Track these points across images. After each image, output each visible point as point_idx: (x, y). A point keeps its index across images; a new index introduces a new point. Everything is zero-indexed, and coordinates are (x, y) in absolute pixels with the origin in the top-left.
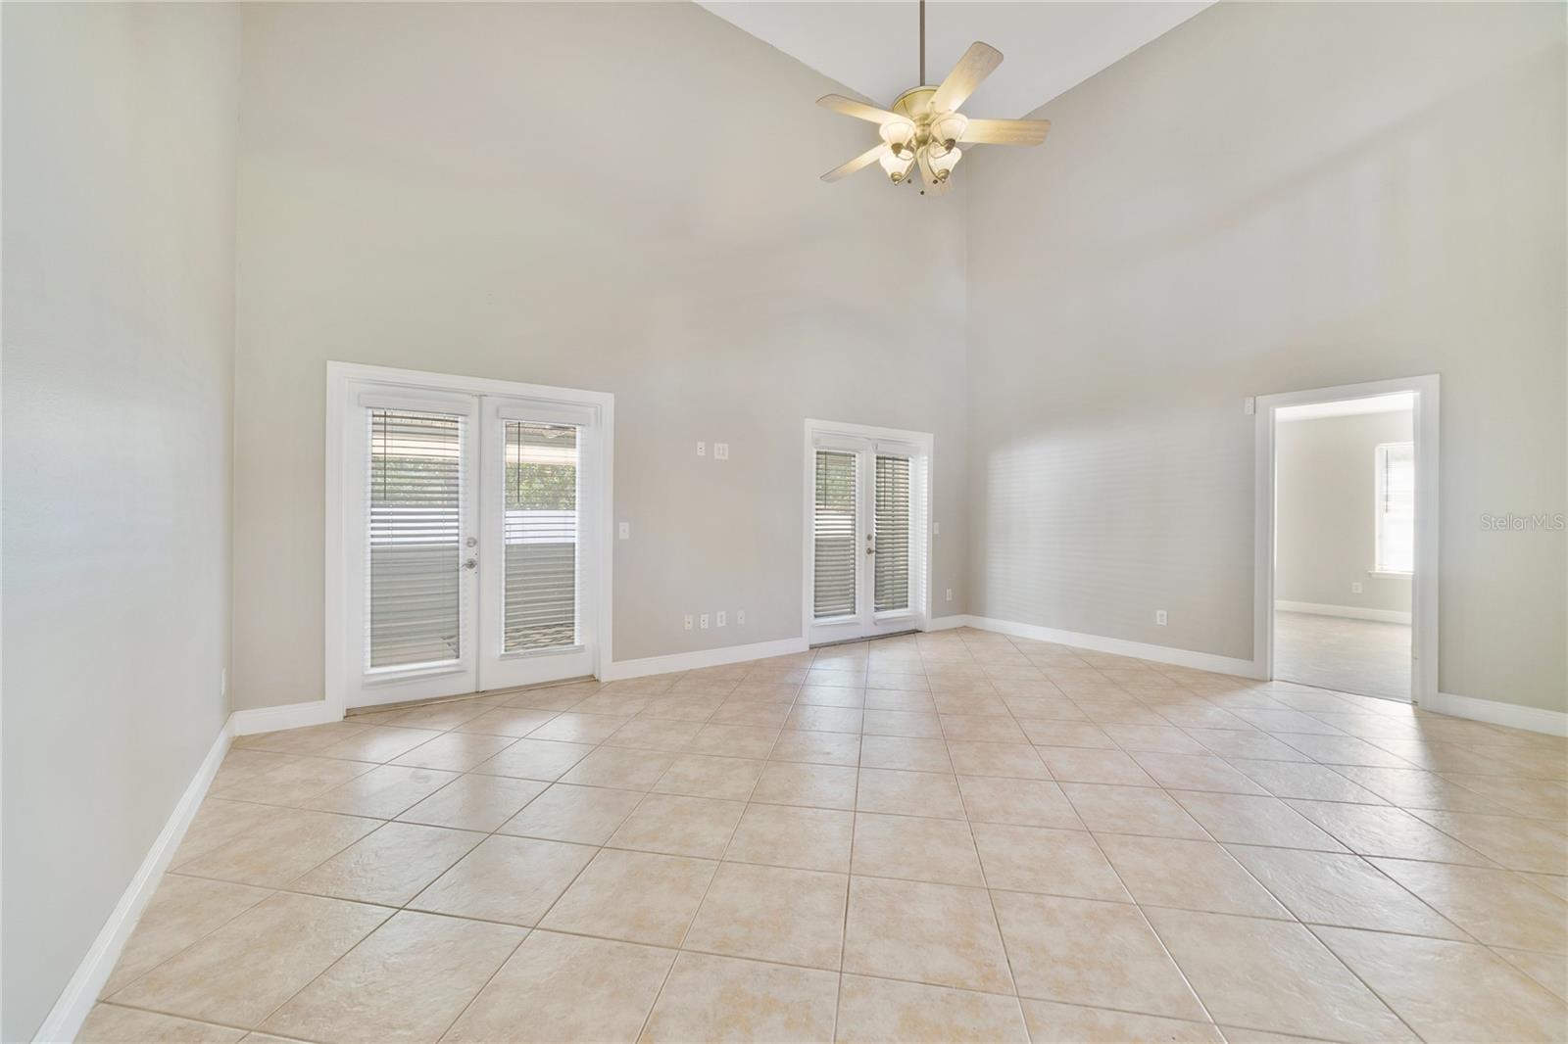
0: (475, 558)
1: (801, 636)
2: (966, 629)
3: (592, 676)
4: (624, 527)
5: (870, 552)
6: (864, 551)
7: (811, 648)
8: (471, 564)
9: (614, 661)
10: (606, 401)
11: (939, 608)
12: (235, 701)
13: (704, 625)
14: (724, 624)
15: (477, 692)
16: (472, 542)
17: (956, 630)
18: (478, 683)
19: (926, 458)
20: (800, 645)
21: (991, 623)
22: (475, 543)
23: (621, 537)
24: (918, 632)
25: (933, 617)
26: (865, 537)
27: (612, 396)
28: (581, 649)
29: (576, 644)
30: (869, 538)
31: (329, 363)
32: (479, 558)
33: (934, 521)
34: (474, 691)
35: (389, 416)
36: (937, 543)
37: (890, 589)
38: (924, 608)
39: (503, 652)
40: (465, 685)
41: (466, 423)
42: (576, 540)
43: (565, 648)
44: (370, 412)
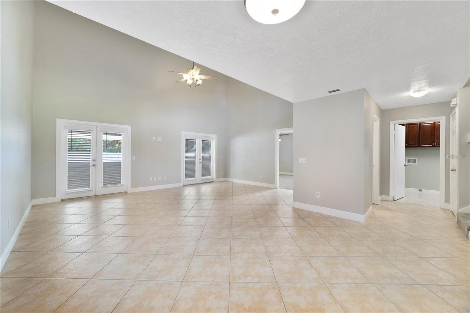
0: (95, 164)
1: (181, 183)
2: (226, 181)
3: (126, 192)
4: (134, 157)
5: (200, 163)
6: (199, 162)
7: (184, 185)
8: (94, 166)
9: (131, 188)
10: (129, 128)
11: (218, 176)
12: (33, 196)
13: (155, 180)
14: (160, 179)
15: (96, 195)
16: (94, 160)
17: (222, 182)
18: (96, 193)
19: (215, 140)
20: (181, 185)
21: (231, 180)
22: (95, 160)
23: (133, 159)
24: (213, 182)
25: (217, 178)
26: (199, 159)
27: (131, 126)
28: (123, 185)
29: (122, 184)
30: (200, 159)
31: (57, 119)
32: (96, 164)
33: (217, 155)
34: (95, 195)
35: (73, 131)
36: (218, 161)
37: (206, 172)
38: (215, 176)
39: (102, 186)
40: (93, 194)
41: (92, 132)
42: (121, 161)
43: (118, 185)
44: (68, 130)
